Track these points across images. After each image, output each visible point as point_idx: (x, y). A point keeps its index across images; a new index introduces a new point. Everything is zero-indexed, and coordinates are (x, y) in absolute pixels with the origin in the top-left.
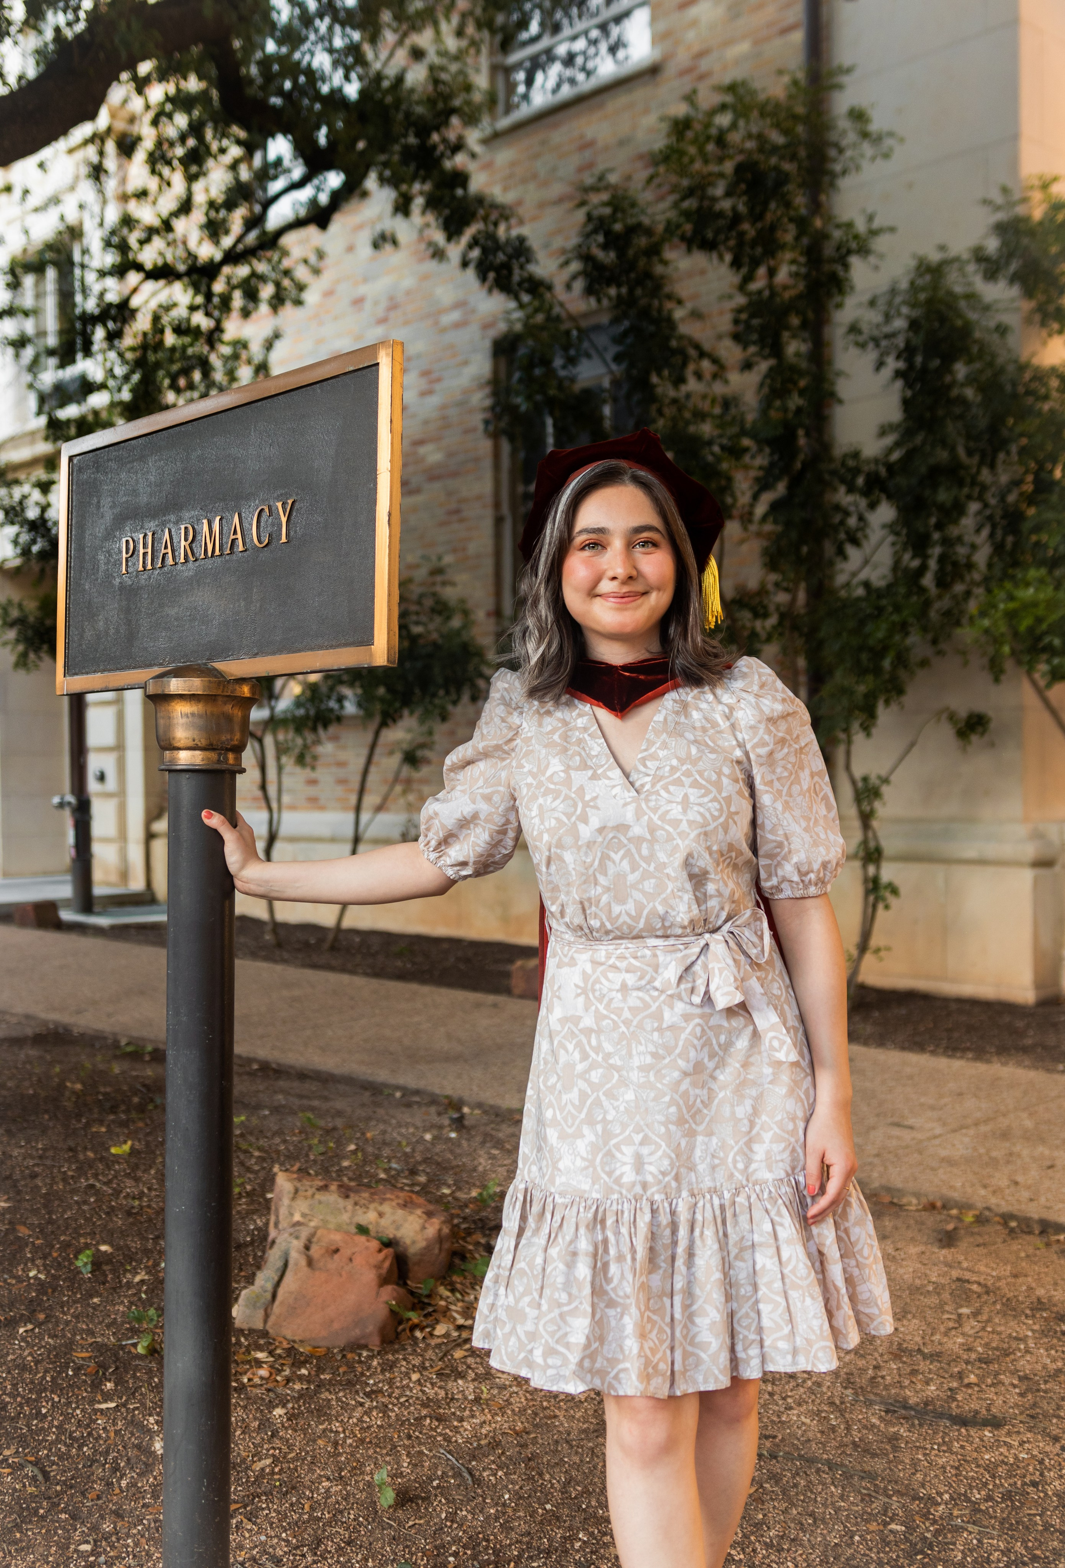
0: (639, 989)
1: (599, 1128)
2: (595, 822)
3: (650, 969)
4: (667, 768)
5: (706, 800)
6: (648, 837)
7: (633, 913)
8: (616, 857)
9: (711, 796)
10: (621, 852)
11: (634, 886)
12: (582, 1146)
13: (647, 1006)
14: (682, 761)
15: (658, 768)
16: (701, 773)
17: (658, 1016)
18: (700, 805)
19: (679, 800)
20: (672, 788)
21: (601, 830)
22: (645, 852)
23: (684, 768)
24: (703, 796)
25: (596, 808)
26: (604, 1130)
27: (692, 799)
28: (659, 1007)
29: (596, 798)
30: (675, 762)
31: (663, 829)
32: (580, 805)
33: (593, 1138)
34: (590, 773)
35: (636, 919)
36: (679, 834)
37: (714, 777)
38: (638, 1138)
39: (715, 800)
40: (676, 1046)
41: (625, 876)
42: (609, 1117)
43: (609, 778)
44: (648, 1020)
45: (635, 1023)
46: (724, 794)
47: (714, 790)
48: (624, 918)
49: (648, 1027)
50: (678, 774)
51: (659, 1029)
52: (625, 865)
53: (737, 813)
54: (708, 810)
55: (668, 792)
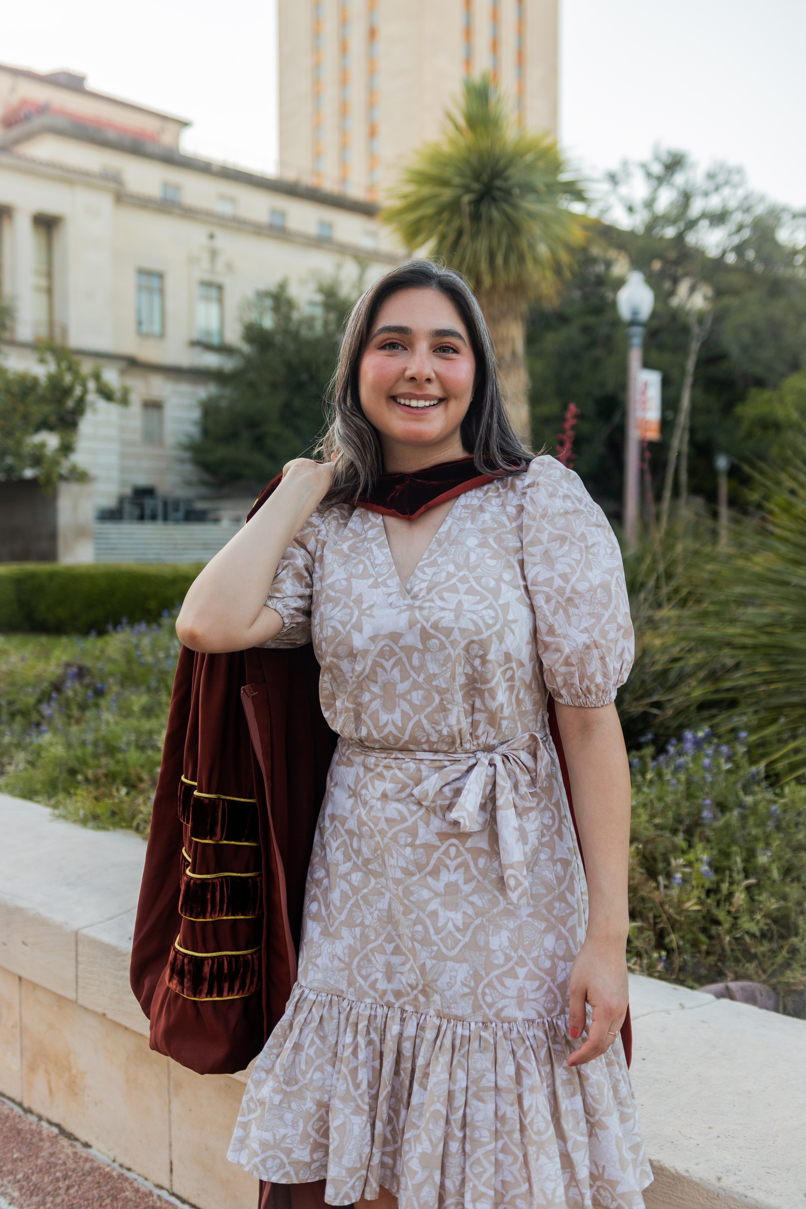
0: (399, 801)
1: (358, 931)
2: (368, 631)
3: (411, 782)
4: (444, 574)
5: (480, 607)
6: (420, 646)
7: (400, 724)
8: (388, 665)
9: (486, 603)
10: (393, 660)
11: (402, 696)
12: (339, 948)
13: (404, 819)
14: (459, 568)
15: (435, 574)
16: (478, 580)
17: (413, 832)
18: (473, 612)
19: (453, 607)
20: (446, 595)
21: (373, 639)
22: (416, 662)
23: (461, 574)
24: (478, 603)
25: (371, 616)
26: (363, 934)
27: (466, 606)
28: (415, 823)
29: (372, 606)
30: (451, 568)
31: (436, 637)
32: (356, 613)
33: (351, 941)
34: (371, 581)
35: (402, 730)
36: (451, 643)
37: (492, 583)
38: (389, 948)
39: (490, 607)
40: (428, 863)
41: (394, 685)
42: (367, 922)
43: (387, 586)
44: (402, 834)
45: (389, 835)
46: (501, 602)
47: (490, 597)
48: (390, 728)
49: (402, 841)
50: (454, 580)
51: (412, 845)
52: (396, 673)
53: (515, 621)
54: (482, 618)
55: (442, 599)
